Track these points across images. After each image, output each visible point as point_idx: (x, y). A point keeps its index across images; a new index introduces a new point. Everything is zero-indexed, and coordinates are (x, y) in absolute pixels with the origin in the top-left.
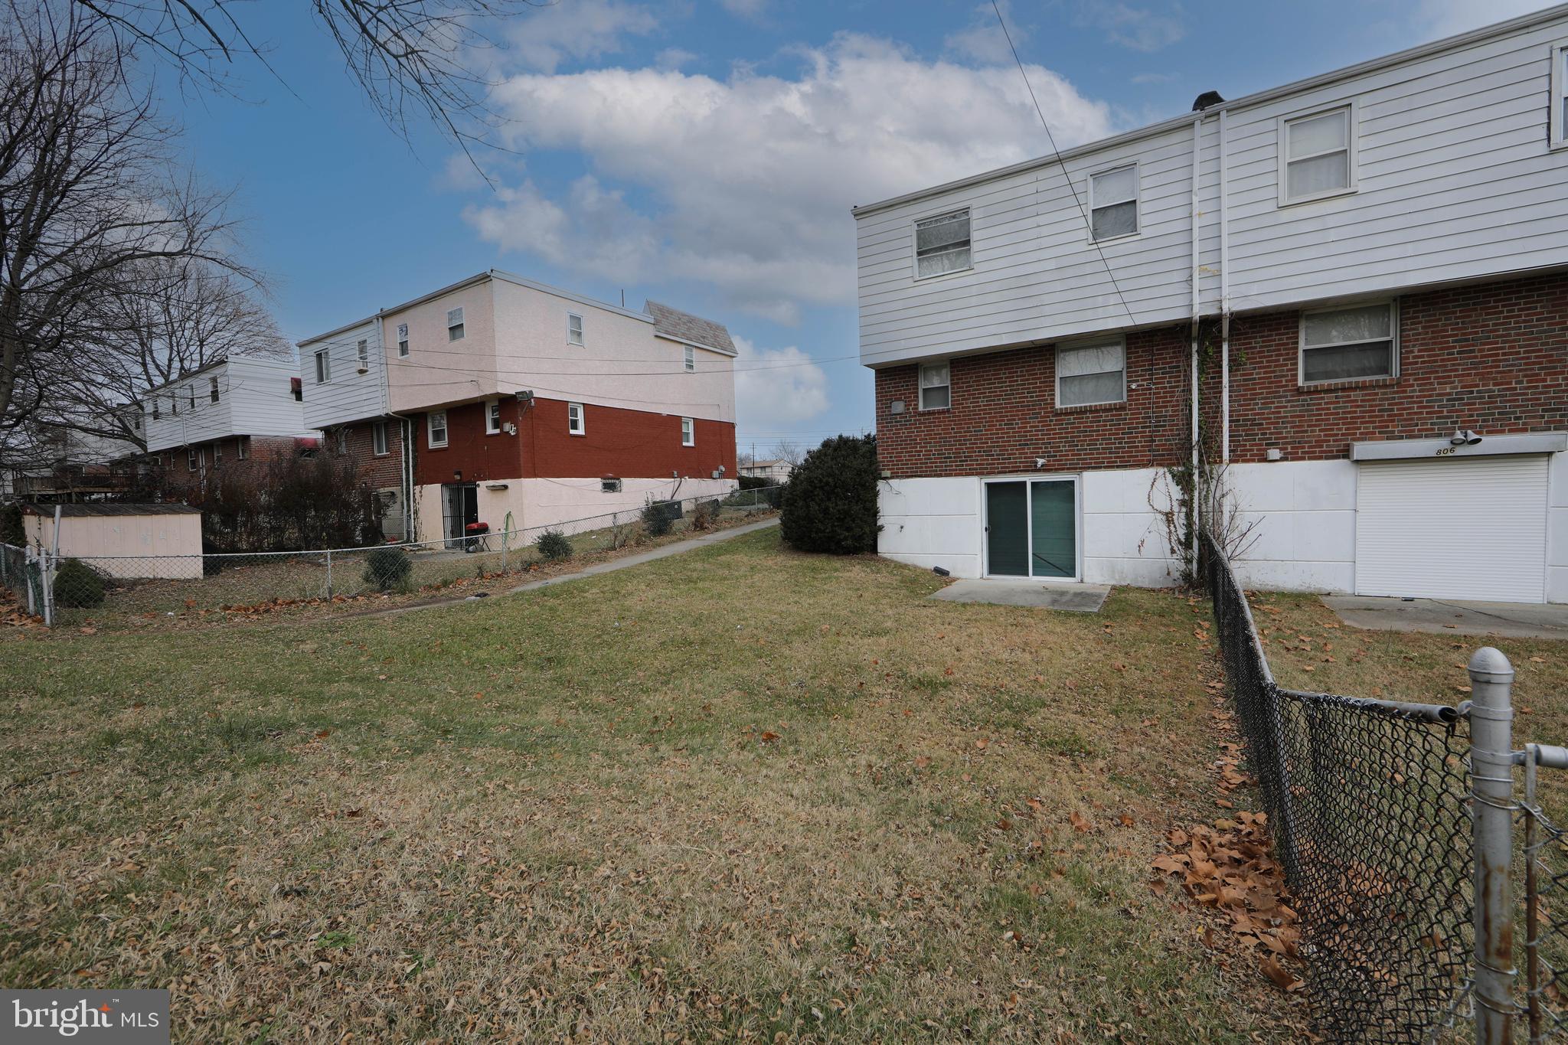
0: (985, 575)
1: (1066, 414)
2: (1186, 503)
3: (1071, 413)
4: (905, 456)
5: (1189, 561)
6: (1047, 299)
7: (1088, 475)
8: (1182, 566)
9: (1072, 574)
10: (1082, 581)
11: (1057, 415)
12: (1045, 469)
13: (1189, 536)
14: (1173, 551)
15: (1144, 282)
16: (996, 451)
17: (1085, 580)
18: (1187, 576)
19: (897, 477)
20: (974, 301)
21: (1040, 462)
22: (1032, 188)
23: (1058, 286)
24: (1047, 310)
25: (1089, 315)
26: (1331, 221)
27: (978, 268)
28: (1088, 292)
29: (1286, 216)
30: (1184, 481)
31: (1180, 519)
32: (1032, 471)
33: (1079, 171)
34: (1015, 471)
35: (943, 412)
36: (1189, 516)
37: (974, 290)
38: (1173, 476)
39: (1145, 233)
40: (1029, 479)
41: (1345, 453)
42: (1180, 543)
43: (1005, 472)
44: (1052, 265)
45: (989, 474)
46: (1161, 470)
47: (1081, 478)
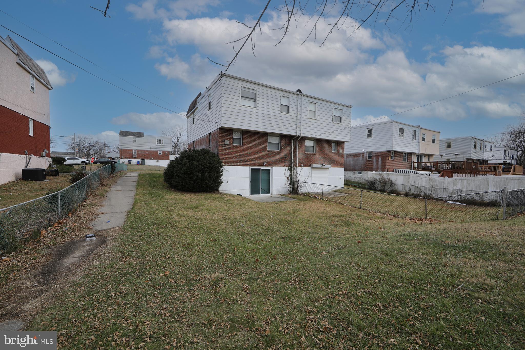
0: (250, 195)
1: (270, 152)
2: (291, 175)
3: (271, 152)
4: (228, 159)
5: (291, 188)
6: (273, 122)
7: (274, 168)
8: (289, 189)
9: (269, 193)
10: (272, 194)
11: (268, 152)
12: (265, 166)
13: (291, 182)
14: (288, 186)
15: (290, 125)
16: (254, 160)
17: (273, 194)
18: (290, 191)
19: (226, 165)
20: (256, 117)
21: (265, 164)
22: (270, 93)
23: (275, 120)
24: (273, 125)
25: (280, 129)
26: (314, 123)
27: (258, 108)
28: (280, 124)
29: (309, 120)
30: (291, 170)
31: (289, 179)
32: (262, 166)
33: (280, 93)
34: (258, 166)
35: (239, 146)
36: (291, 177)
37: (256, 114)
38: (289, 169)
39: (290, 114)
40: (261, 168)
41: (310, 166)
42: (289, 184)
43: (256, 166)
44: (274, 114)
45: (252, 166)
46: (287, 167)
47: (272, 168)
